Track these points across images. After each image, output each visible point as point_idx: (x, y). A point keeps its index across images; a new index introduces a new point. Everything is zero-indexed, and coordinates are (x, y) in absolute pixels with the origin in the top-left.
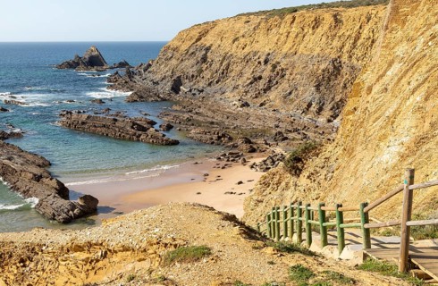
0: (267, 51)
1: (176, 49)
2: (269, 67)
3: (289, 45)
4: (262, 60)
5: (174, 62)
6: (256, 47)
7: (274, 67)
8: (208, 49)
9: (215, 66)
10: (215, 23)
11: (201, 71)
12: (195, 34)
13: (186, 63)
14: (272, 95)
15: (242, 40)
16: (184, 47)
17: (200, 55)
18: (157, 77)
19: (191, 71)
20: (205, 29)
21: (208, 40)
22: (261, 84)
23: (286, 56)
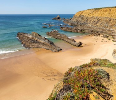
0: (96, 16)
1: (76, 16)
2: (97, 19)
3: (101, 15)
4: (95, 18)
5: (76, 18)
6: (93, 16)
7: (98, 19)
8: (83, 16)
9: (85, 19)
10: (84, 11)
11: (82, 20)
12: (80, 13)
13: (79, 18)
14: (98, 24)
15: (90, 14)
16: (78, 16)
17: (82, 17)
18: (73, 21)
19: (81, 20)
20: (82, 12)
21: (83, 14)
22: (95, 22)
23: (100, 17)
